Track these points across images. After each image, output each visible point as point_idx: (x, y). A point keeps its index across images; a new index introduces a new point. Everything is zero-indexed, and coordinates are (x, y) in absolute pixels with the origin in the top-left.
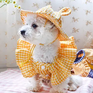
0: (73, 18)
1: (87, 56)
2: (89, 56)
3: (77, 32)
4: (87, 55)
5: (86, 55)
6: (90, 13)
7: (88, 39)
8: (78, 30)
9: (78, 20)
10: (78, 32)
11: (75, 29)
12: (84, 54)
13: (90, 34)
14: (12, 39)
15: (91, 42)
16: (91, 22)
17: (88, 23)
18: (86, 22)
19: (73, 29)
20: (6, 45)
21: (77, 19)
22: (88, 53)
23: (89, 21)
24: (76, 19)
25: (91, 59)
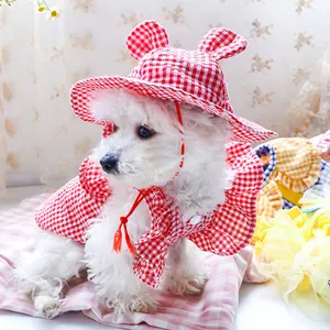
0: (254, 24)
1: (283, 165)
2: (288, 165)
3: (265, 69)
4: (284, 162)
5: (279, 163)
6: (309, 7)
7: (301, 92)
8: (269, 64)
9: (269, 30)
10: (268, 68)
11: (260, 59)
12: (274, 159)
13: (307, 78)
14: (52, 98)
15: (308, 105)
16: (311, 37)
17: (302, 41)
18: (296, 38)
19: (254, 59)
20: (37, 113)
21: (267, 28)
22: (287, 156)
23: (306, 36)
24: (262, 26)
25: (294, 174)
